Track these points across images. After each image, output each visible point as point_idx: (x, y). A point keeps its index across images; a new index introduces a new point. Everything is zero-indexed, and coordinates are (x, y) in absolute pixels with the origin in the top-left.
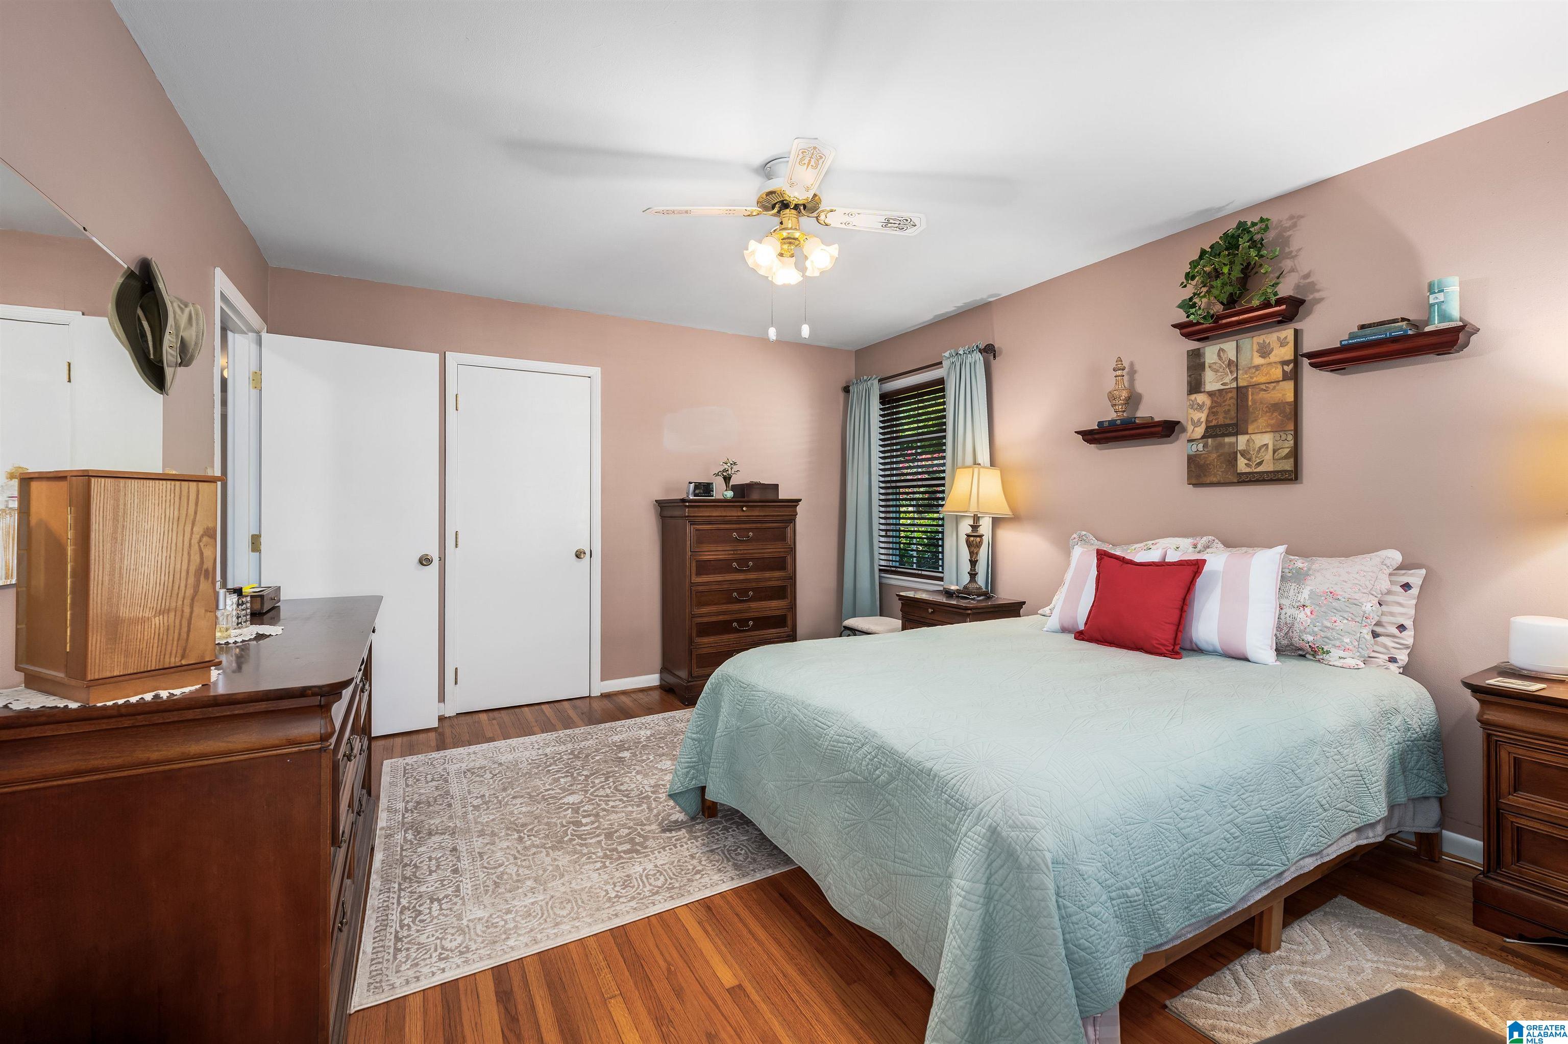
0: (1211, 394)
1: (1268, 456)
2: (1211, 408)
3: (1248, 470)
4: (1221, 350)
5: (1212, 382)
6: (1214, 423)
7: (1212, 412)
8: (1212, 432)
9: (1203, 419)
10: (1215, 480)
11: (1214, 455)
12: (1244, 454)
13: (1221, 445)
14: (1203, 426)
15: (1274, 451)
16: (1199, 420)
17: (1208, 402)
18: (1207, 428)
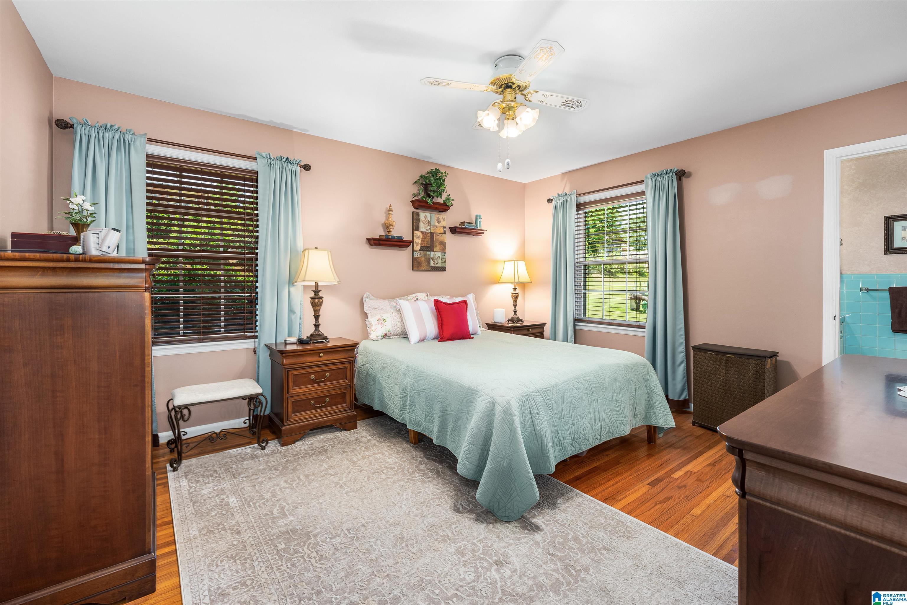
0: (422, 233)
1: (440, 261)
2: (422, 239)
3: (434, 266)
4: (425, 215)
5: (423, 228)
6: (423, 245)
7: (423, 241)
8: (423, 249)
9: (420, 243)
10: (423, 269)
11: (423, 259)
12: (433, 259)
13: (425, 255)
14: (420, 245)
15: (441, 259)
16: (418, 243)
17: (421, 236)
18: (421, 247)
